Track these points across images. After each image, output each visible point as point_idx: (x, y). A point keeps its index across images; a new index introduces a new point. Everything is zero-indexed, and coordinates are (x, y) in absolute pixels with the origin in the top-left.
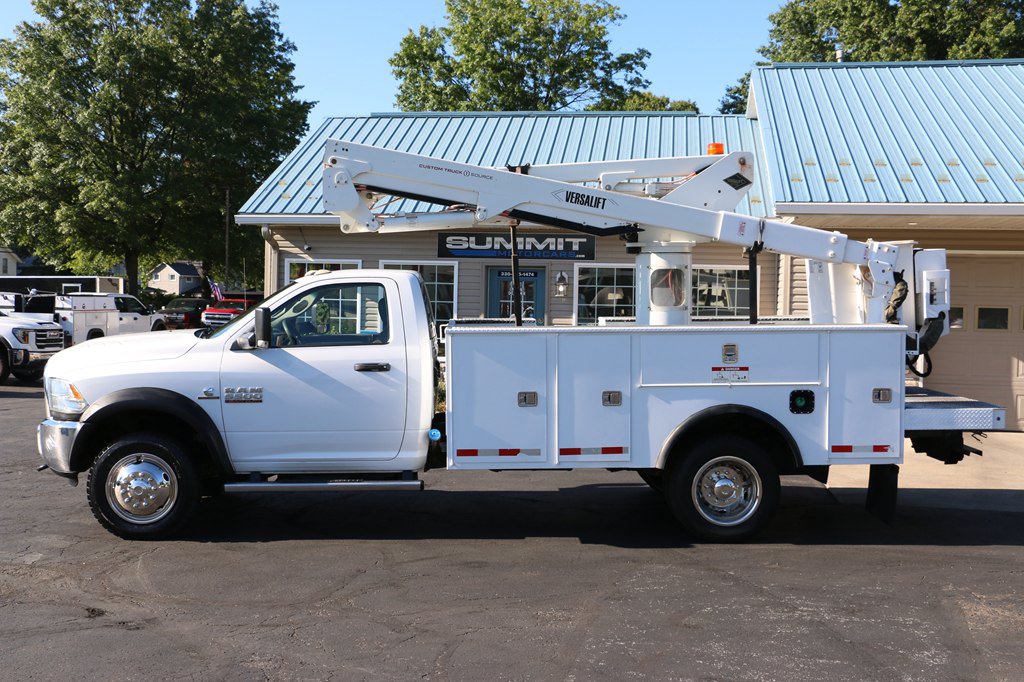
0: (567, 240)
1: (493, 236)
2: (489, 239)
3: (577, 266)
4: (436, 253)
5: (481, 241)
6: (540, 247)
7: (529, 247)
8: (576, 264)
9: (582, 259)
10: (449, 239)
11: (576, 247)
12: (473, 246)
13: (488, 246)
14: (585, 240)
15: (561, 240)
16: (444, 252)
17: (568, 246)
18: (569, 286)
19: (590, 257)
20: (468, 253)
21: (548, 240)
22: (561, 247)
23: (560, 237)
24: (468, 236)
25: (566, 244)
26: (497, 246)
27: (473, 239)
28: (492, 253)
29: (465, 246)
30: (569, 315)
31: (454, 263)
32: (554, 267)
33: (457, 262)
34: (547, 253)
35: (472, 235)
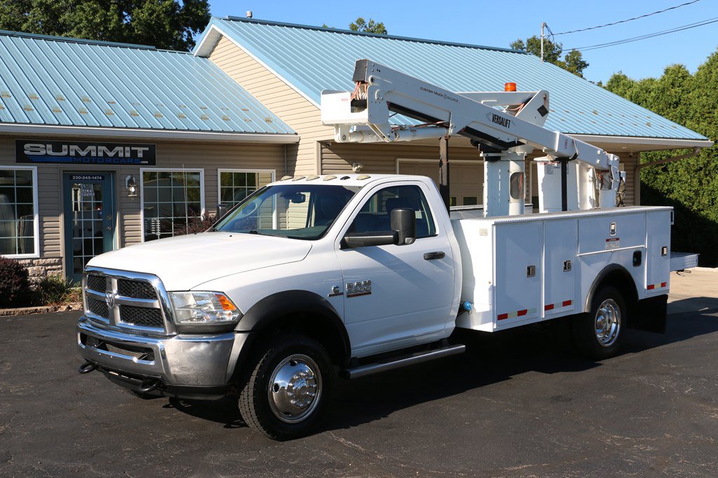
0: (133, 148)
1: (69, 144)
2: (65, 147)
3: (142, 170)
4: (15, 159)
5: (57, 148)
6: (111, 154)
7: (101, 154)
8: (141, 169)
9: (146, 164)
10: (27, 146)
11: (140, 155)
12: (50, 153)
13: (64, 153)
14: (147, 149)
15: (127, 149)
16: (22, 158)
17: (134, 153)
18: (137, 187)
19: (152, 163)
20: (45, 159)
21: (117, 148)
22: (128, 155)
23: (128, 146)
24: (45, 144)
25: (131, 151)
26: (72, 153)
27: (49, 146)
28: (67, 159)
29: (43, 152)
30: (138, 212)
31: (34, 169)
32: (124, 172)
33: (36, 167)
34: (117, 160)
35: (49, 143)
